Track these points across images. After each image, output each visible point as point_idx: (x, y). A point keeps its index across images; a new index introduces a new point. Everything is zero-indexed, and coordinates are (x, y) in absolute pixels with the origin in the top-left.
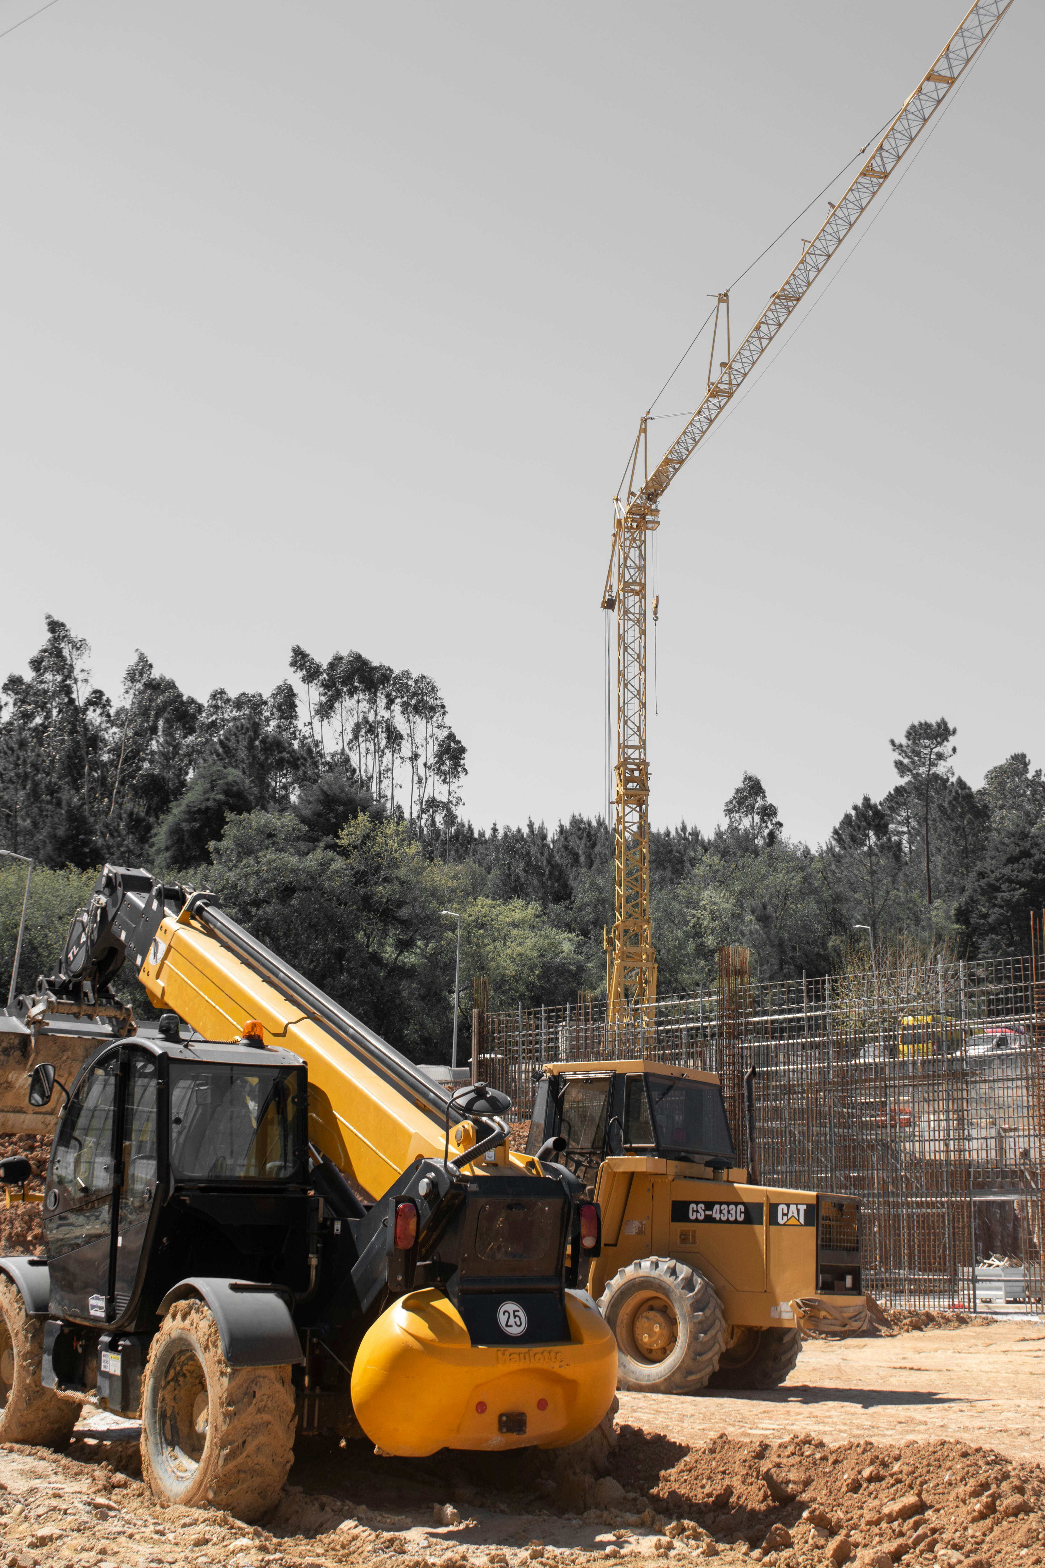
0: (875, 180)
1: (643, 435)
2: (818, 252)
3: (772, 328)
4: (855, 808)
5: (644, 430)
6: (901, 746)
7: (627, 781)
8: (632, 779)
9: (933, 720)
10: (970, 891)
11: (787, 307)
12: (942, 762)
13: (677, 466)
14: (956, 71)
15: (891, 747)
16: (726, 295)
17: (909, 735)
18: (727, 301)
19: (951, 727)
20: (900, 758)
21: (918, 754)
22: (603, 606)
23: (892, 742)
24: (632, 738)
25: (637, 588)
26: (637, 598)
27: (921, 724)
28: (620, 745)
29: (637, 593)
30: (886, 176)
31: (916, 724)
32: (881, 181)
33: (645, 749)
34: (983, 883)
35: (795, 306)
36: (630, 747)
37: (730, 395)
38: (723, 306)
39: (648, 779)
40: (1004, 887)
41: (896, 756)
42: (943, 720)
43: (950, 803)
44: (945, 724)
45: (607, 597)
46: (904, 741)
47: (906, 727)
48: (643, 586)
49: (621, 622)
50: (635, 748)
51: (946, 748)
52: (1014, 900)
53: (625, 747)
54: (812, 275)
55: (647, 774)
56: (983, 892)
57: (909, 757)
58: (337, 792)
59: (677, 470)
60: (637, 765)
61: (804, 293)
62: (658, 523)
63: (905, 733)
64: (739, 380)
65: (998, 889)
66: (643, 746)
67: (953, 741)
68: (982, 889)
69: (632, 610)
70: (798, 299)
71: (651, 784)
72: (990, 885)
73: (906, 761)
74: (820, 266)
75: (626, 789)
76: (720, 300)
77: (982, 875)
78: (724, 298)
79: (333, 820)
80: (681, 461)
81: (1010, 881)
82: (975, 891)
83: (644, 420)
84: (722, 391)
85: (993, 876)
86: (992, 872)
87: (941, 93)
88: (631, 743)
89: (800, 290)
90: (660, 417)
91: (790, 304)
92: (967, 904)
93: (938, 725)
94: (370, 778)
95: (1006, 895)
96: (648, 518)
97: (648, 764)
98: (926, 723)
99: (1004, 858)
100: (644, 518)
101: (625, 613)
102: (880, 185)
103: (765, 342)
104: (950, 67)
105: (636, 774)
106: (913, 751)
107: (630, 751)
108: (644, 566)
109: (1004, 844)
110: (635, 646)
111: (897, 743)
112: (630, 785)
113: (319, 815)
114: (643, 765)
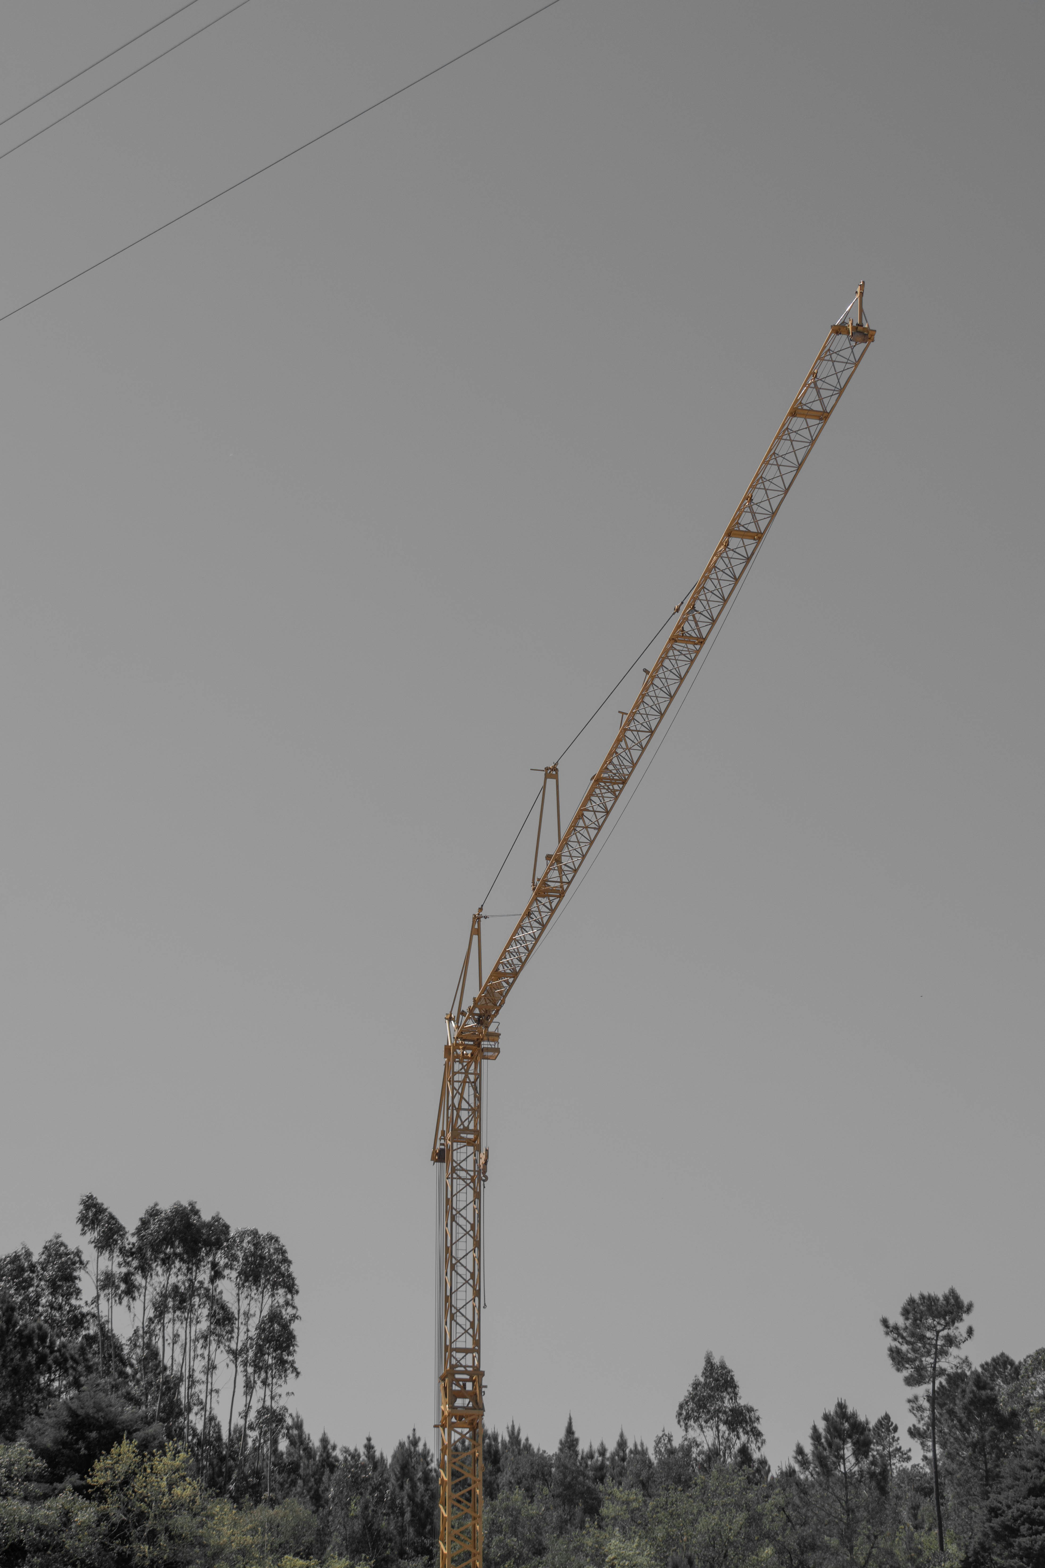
0: (691, 646)
1: (475, 938)
2: (639, 727)
3: (599, 815)
4: (826, 1417)
5: (476, 931)
6: (896, 1328)
7: (454, 1396)
8: (462, 1394)
9: (940, 1292)
10: (979, 1535)
11: (613, 792)
12: (953, 1350)
13: (511, 980)
14: (763, 525)
15: (882, 1329)
16: (555, 769)
17: (906, 1313)
18: (556, 777)
19: (965, 1300)
20: (895, 1344)
21: (922, 1338)
22: (433, 1159)
23: (885, 1322)
24: (462, 1338)
25: (471, 1136)
26: (471, 1149)
27: (922, 1297)
28: (446, 1347)
29: (470, 1143)
30: (702, 641)
31: (916, 1297)
32: (698, 647)
33: (479, 1352)
34: (996, 1523)
35: (621, 790)
36: (459, 1350)
37: (561, 894)
38: (551, 782)
39: (482, 1393)
40: (1024, 1529)
41: (889, 1342)
42: (953, 1292)
43: (965, 1408)
44: (956, 1298)
45: (438, 1146)
46: (900, 1321)
47: (902, 1301)
48: (478, 1133)
49: (449, 1182)
50: (466, 1351)
51: (960, 1329)
52: (1037, 1547)
53: (452, 1350)
54: (635, 754)
55: (481, 1386)
56: (998, 1537)
57: (908, 1343)
58: (91, 1411)
59: (511, 985)
60: (470, 1374)
61: (630, 773)
62: (498, 1050)
63: (900, 1310)
64: (570, 877)
65: (1015, 1533)
66: (476, 1348)
67: (968, 1320)
68: (996, 1532)
69: (463, 1165)
70: (624, 782)
71: (487, 1400)
72: (1006, 1527)
73: (904, 1348)
74: (644, 744)
75: (452, 1407)
76: (547, 776)
77: (994, 1512)
78: (552, 772)
79: (83, 1451)
80: (515, 974)
81: (1032, 1522)
82: (985, 1535)
83: (477, 919)
84: (552, 890)
85: (1009, 1513)
86: (1009, 1507)
87: (750, 549)
88: (460, 1344)
89: (626, 772)
90: (492, 916)
91: (616, 787)
92: (976, 1553)
93: (946, 1298)
94: (180, 1379)
95: (1025, 1541)
96: (485, 1044)
97: (483, 1374)
98: (930, 1297)
99: (1024, 1489)
100: (479, 1045)
101: (454, 1170)
102: (697, 652)
103: (593, 833)
104: (756, 522)
105: (469, 1386)
106: (913, 1335)
107: (459, 1356)
108: (479, 1107)
109: (1024, 1468)
110: (469, 1213)
111: (891, 1323)
112: (459, 1402)
113: (64, 1443)
114: (477, 1374)
